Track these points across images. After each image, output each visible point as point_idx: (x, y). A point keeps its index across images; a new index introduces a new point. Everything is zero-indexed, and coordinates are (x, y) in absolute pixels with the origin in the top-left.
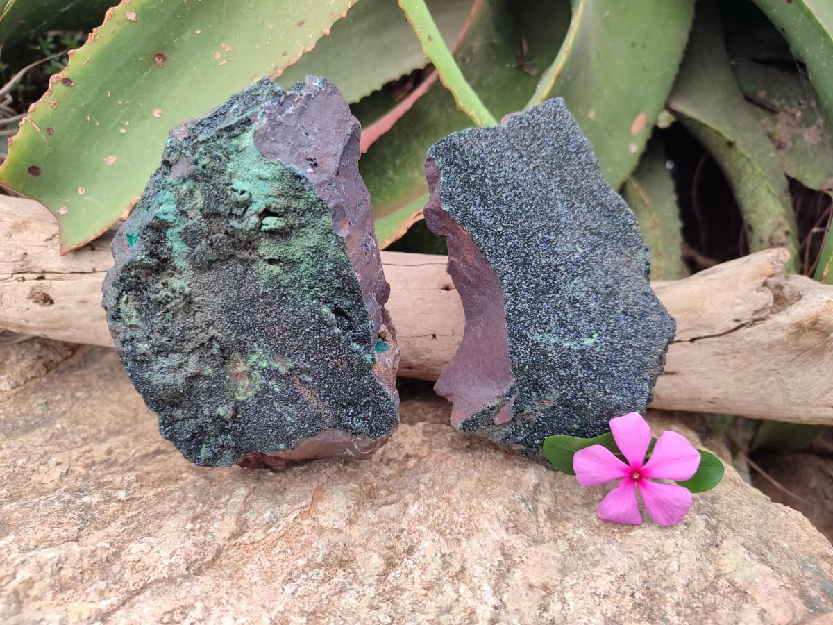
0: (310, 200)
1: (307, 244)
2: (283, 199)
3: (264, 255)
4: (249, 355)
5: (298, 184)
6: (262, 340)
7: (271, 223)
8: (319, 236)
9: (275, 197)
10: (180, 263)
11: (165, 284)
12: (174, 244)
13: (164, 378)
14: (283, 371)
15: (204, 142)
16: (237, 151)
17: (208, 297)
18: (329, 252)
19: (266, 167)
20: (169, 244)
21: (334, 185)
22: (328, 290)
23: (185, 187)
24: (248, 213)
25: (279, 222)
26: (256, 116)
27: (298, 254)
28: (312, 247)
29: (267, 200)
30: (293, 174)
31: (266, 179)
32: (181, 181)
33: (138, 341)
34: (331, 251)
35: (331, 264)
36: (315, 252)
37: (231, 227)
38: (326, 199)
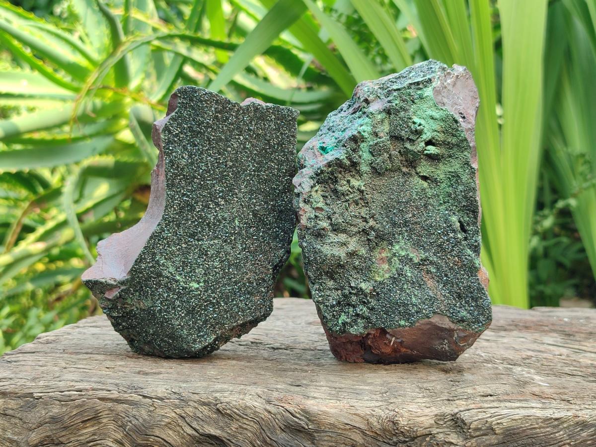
0: (460, 138)
1: (450, 170)
2: (443, 134)
3: (420, 172)
4: (394, 244)
5: (455, 126)
6: (406, 234)
7: (432, 149)
8: (458, 165)
9: (438, 132)
10: (364, 168)
11: (348, 182)
12: (364, 153)
13: (332, 250)
14: (416, 260)
15: (398, 90)
16: (421, 98)
17: (376, 196)
18: (463, 177)
19: (437, 111)
20: (361, 153)
21: (474, 133)
22: (456, 206)
23: (379, 117)
24: (419, 140)
25: (436, 150)
26: (434, 79)
27: (442, 176)
28: (453, 172)
29: (433, 134)
30: (454, 118)
31: (436, 119)
32: (378, 112)
33: (319, 220)
34: (465, 178)
35: (463, 187)
36: (453, 176)
37: (405, 148)
38: (469, 140)
